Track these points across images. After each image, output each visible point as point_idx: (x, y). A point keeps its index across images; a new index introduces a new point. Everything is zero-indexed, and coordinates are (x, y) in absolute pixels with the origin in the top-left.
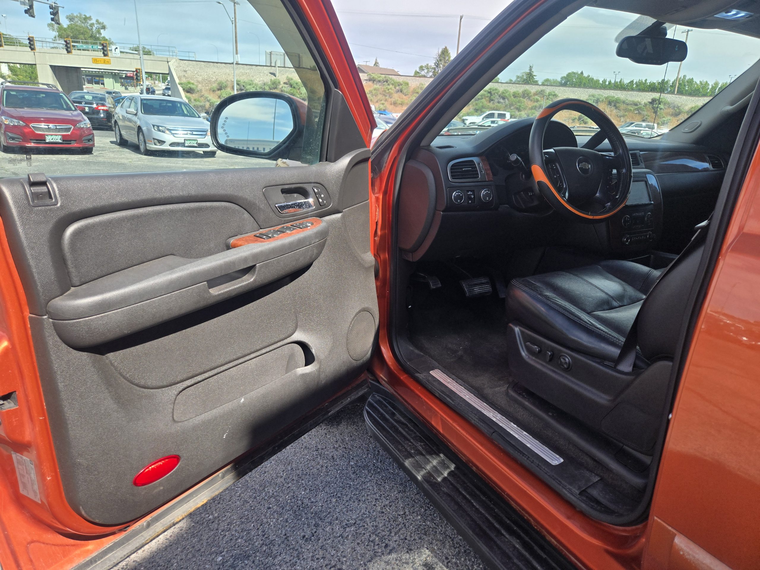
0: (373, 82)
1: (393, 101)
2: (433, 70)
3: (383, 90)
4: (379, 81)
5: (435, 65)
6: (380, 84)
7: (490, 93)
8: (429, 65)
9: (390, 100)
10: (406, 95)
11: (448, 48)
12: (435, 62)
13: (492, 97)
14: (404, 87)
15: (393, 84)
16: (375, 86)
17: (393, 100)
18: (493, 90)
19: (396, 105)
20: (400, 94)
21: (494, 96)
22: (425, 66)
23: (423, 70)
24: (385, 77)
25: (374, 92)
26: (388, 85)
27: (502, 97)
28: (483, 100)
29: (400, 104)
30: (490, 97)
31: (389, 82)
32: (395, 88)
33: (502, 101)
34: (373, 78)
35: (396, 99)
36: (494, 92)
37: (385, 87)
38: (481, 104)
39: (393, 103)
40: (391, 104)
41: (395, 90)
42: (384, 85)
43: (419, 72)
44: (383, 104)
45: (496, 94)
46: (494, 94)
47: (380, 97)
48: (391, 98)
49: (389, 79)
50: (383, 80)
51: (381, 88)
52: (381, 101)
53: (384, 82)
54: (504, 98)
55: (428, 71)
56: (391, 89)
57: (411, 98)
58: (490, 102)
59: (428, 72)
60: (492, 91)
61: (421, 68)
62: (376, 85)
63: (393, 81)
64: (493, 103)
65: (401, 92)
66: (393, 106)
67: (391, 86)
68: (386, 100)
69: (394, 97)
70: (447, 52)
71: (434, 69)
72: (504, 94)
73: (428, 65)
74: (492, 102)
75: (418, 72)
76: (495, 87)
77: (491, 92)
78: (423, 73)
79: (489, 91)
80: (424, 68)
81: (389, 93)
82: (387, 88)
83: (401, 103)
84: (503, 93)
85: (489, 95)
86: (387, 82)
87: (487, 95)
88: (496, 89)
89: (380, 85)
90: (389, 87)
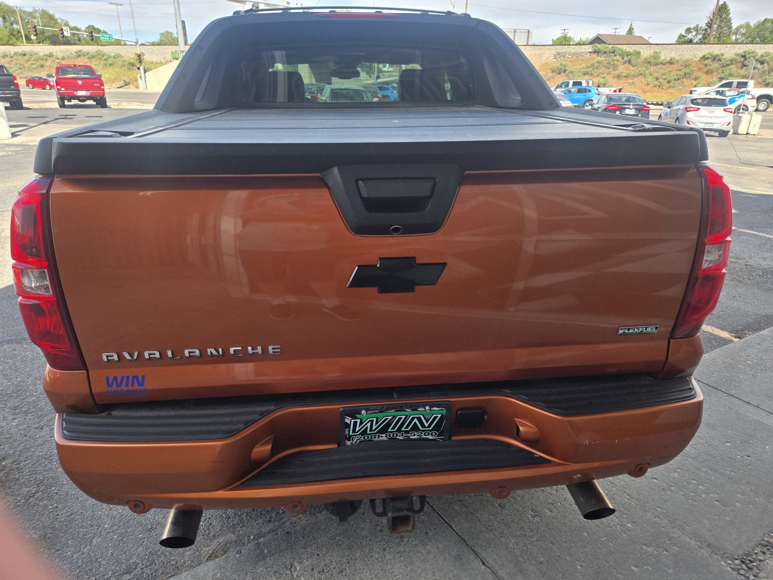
0: (598, 54)
1: (616, 74)
2: (704, 32)
3: (607, 62)
4: (605, 53)
5: (707, 25)
6: (605, 55)
7: (744, 57)
8: (700, 26)
9: (614, 72)
10: (633, 67)
11: (727, 3)
12: (707, 22)
13: (746, 62)
14: (633, 58)
15: (620, 55)
16: (599, 58)
17: (617, 72)
18: (749, 54)
19: (621, 78)
20: (627, 65)
21: (749, 60)
22: (694, 28)
23: (691, 32)
24: (613, 47)
25: (596, 65)
26: (615, 56)
27: (760, 61)
28: (733, 67)
29: (624, 76)
30: (744, 61)
31: (616, 53)
32: (623, 59)
33: (759, 66)
34: (598, 49)
35: (621, 71)
36: (750, 55)
37: (610, 59)
38: (728, 72)
39: (616, 76)
40: (614, 77)
41: (622, 61)
42: (610, 56)
43: (685, 35)
44: (604, 78)
45: (752, 58)
46: (749, 57)
47: (602, 69)
48: (615, 70)
49: (617, 50)
50: (609, 51)
51: (606, 60)
52: (603, 74)
53: (611, 53)
54: (762, 63)
55: (697, 33)
56: (617, 61)
57: (640, 69)
58: (742, 68)
59: (696, 35)
60: (747, 54)
61: (688, 30)
62: (601, 57)
63: (622, 51)
64: (747, 70)
65: (629, 63)
66: (616, 79)
67: (618, 57)
68: (609, 73)
69: (619, 69)
70: (726, 9)
71: (706, 30)
72: (763, 58)
73: (697, 26)
74: (745, 68)
75: (683, 36)
76: (753, 50)
77: (745, 55)
78: (690, 36)
79: (743, 54)
80: (692, 30)
81: (613, 65)
82: (612, 59)
83: (626, 75)
84: (762, 56)
85: (743, 59)
86: (614, 52)
87: (739, 60)
88: (753, 52)
89: (605, 57)
90: (615, 58)
